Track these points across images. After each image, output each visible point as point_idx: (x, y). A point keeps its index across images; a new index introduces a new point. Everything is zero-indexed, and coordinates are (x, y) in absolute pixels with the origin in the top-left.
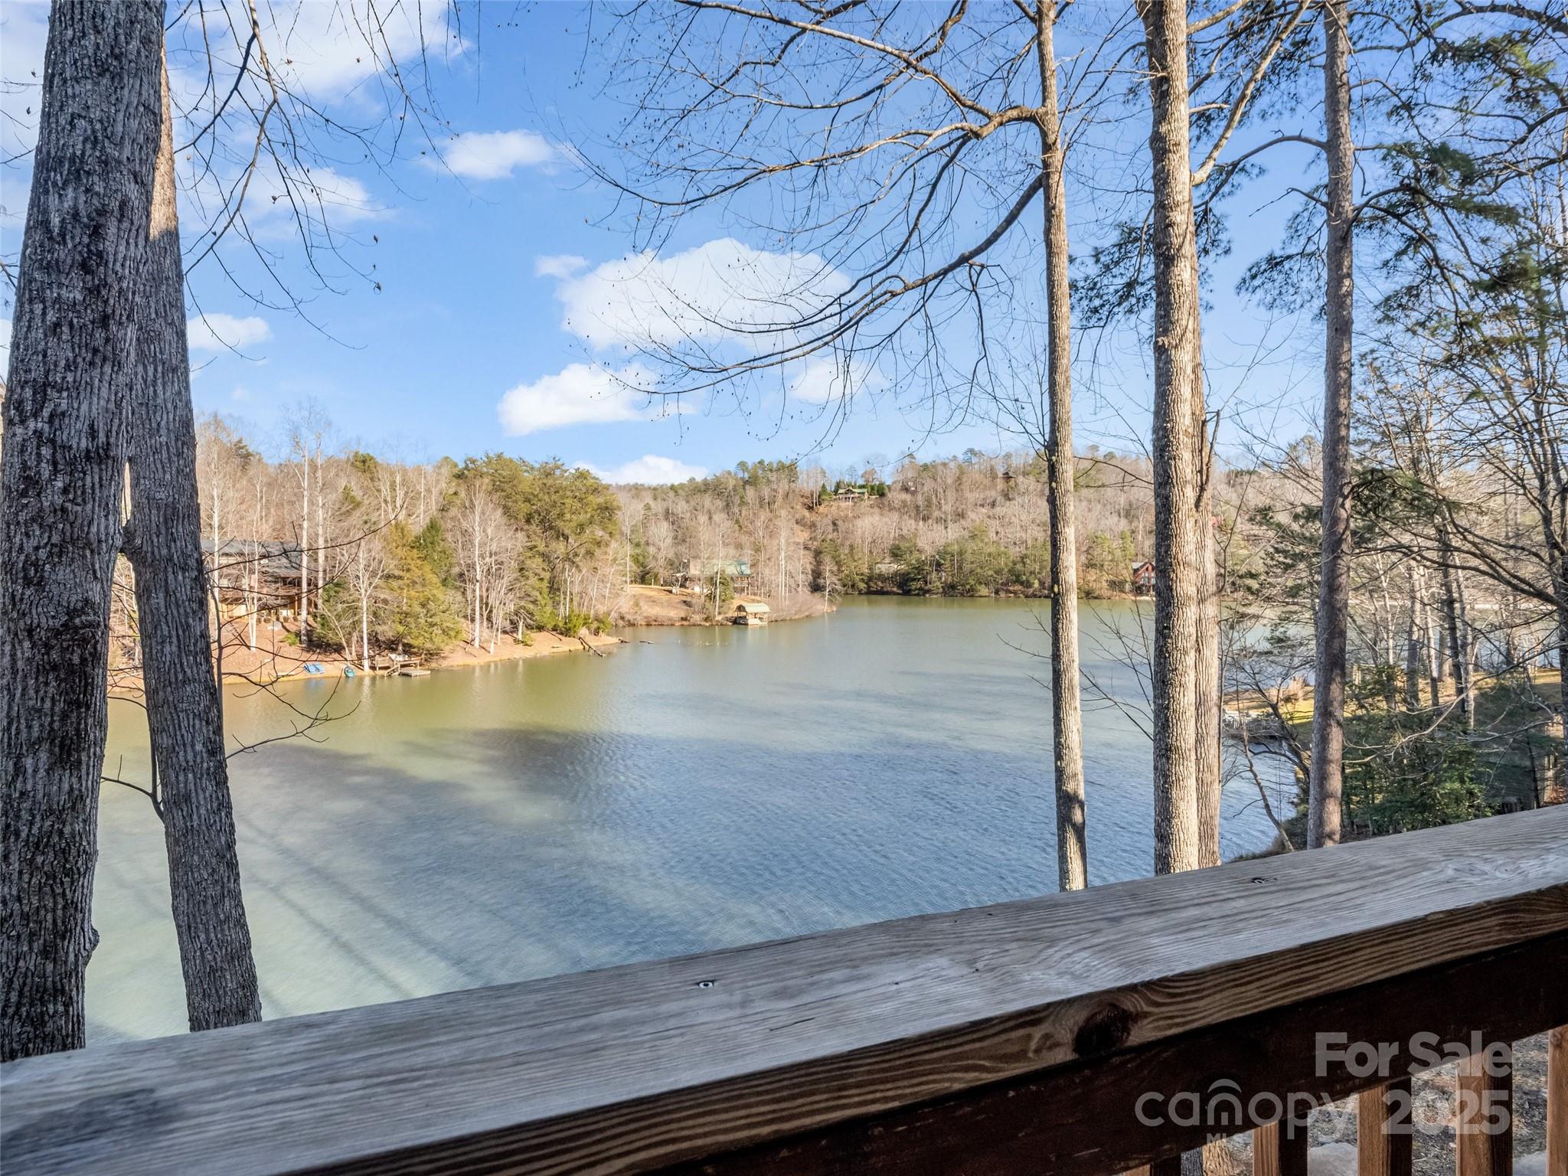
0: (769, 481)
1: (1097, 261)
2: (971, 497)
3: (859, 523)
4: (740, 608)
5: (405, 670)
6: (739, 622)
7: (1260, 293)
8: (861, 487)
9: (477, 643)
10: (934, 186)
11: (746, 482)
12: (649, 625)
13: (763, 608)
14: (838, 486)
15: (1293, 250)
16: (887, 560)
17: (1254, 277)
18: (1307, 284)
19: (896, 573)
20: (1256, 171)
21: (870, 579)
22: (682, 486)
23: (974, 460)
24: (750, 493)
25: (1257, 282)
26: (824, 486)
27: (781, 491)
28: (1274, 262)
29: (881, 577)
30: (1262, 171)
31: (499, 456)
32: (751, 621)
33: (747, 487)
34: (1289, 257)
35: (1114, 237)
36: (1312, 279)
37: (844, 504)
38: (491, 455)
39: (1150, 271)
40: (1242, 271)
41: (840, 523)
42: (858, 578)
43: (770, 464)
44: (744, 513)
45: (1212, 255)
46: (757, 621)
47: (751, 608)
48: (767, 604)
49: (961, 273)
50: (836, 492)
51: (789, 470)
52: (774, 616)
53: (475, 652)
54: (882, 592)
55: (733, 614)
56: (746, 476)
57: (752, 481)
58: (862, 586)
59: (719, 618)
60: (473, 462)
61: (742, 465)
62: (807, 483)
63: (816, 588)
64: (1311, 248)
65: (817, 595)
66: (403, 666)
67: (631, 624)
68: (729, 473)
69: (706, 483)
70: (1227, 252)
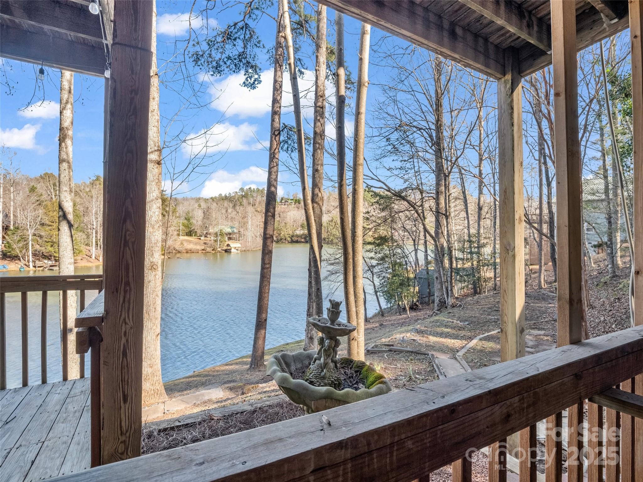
0: (253, 197)
3: (289, 213)
4: (228, 245)
5: (51, 268)
6: (228, 251)
8: (291, 200)
9: (93, 257)
11: (243, 196)
12: (187, 252)
13: (238, 245)
14: (282, 199)
16: (299, 229)
19: (303, 235)
21: (293, 236)
22: (216, 198)
24: (245, 201)
27: (258, 200)
29: (297, 236)
32: (233, 250)
33: (243, 198)
37: (283, 206)
41: (281, 214)
42: (287, 236)
43: (254, 189)
44: (241, 209)
46: (235, 251)
47: (232, 245)
48: (240, 244)
50: (281, 202)
51: (262, 192)
52: (243, 249)
53: (92, 261)
54: (297, 242)
55: (225, 248)
56: (243, 194)
57: (245, 196)
58: (289, 239)
59: (219, 249)
61: (242, 189)
66: (51, 266)
67: (179, 252)
68: (236, 192)
69: (226, 196)
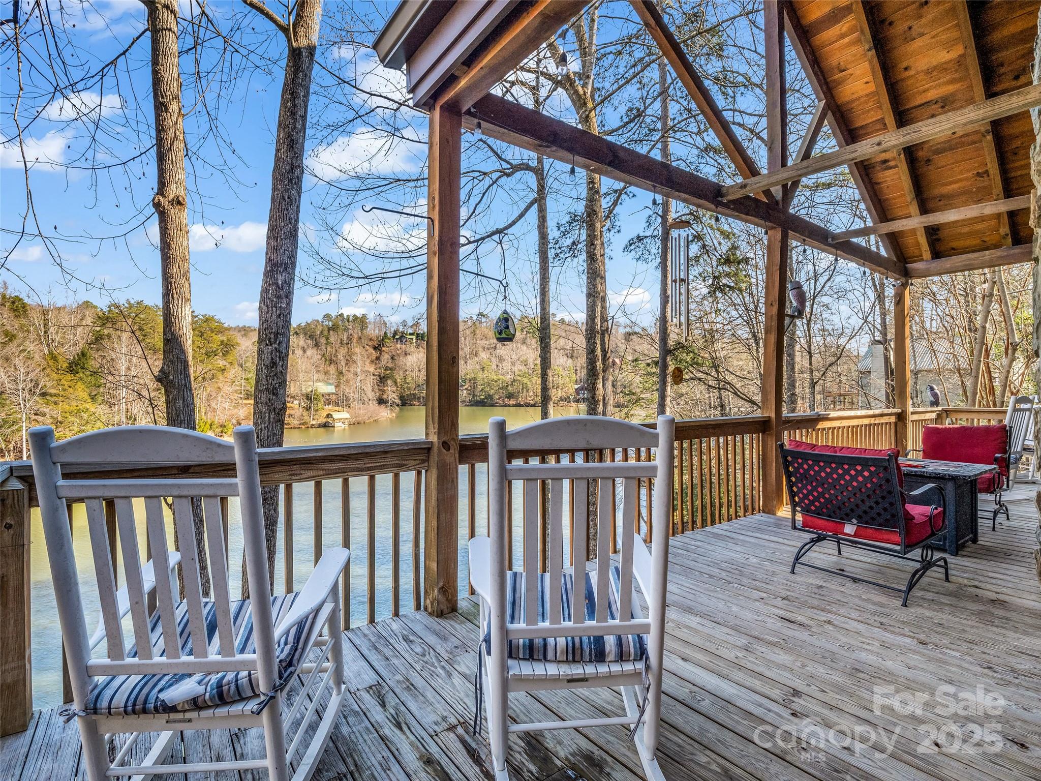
0: (347, 328)
1: (559, 229)
2: (481, 343)
3: (410, 358)
4: (329, 416)
6: (328, 425)
7: (633, 252)
8: (411, 334)
10: (484, 194)
11: (330, 329)
13: (345, 415)
14: (395, 333)
15: (648, 233)
17: (631, 245)
18: (654, 251)
20: (631, 195)
23: (483, 320)
24: (333, 336)
25: (632, 247)
26: (385, 333)
27: (356, 336)
28: (640, 239)
30: (634, 196)
31: (139, 303)
32: (337, 424)
33: (331, 332)
34: (646, 237)
35: (567, 218)
36: (655, 247)
37: (399, 345)
38: (132, 302)
39: (584, 237)
40: (625, 242)
41: (397, 358)
43: (348, 316)
44: (329, 349)
45: (612, 232)
46: (341, 424)
47: (336, 416)
48: (348, 412)
49: (496, 237)
50: (394, 337)
51: (361, 321)
52: (353, 421)
55: (323, 419)
56: (331, 324)
57: (334, 328)
59: (313, 423)
60: (118, 307)
61: (327, 316)
62: (373, 331)
63: (381, 401)
64: (656, 233)
65: (383, 406)
68: (317, 321)
70: (619, 231)
